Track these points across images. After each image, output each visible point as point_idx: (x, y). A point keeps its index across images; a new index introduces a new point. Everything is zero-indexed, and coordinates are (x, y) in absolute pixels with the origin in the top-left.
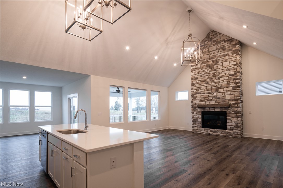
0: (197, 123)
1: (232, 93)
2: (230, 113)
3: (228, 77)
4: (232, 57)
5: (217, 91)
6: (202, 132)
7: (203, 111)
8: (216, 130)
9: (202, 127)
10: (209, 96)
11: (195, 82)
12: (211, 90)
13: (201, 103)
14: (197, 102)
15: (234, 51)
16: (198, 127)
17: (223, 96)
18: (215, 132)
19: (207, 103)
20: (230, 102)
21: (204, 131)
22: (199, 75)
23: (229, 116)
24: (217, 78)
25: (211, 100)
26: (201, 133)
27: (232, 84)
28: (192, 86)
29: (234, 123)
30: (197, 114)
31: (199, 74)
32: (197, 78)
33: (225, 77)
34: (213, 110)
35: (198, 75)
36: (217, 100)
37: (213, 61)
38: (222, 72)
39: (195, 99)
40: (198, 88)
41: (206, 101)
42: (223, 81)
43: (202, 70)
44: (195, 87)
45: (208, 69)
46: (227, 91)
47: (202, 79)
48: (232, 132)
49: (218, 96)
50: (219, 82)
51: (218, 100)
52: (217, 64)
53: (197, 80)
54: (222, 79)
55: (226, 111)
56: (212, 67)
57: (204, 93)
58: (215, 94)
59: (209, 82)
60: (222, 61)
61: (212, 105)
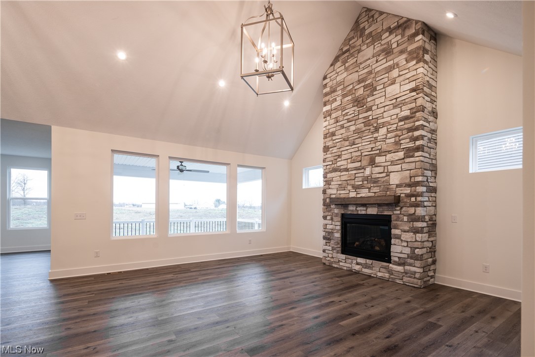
0: (332, 242)
1: (405, 166)
2: (398, 219)
3: (396, 125)
4: (407, 71)
5: (372, 163)
6: (341, 264)
7: (343, 212)
8: (369, 262)
9: (343, 252)
10: (355, 177)
11: (330, 144)
12: (361, 161)
13: (340, 194)
14: (333, 192)
15: (410, 53)
16: (334, 251)
17: (384, 175)
18: (366, 266)
19: (353, 195)
20: (399, 191)
21: (345, 262)
22: (338, 124)
23: (396, 227)
24: (372, 129)
25: (361, 187)
26: (338, 266)
27: (406, 144)
28: (325, 153)
29: (407, 246)
30: (332, 219)
31: (337, 122)
32: (333, 134)
33: (390, 126)
34: (364, 212)
35: (335, 125)
36: (372, 185)
37: (365, 87)
38: (384, 112)
39: (330, 185)
40: (336, 158)
41: (350, 188)
42: (384, 136)
43: (344, 113)
44: (330, 156)
45: (355, 108)
46: (393, 163)
47: (343, 135)
48: (403, 271)
49: (374, 176)
50: (376, 138)
51: (375, 185)
52: (374, 93)
53: (334, 138)
54: (383, 131)
55: (391, 215)
56: (363, 103)
57: (347, 170)
58: (368, 171)
59: (357, 141)
60: (384, 84)
61: (361, 197)
